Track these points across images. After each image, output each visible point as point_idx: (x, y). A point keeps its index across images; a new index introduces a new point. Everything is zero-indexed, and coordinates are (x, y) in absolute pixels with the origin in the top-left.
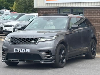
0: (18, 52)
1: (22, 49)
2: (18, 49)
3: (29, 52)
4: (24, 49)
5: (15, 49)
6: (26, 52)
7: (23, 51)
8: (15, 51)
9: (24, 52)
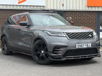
0: (81, 47)
1: (85, 44)
2: (80, 44)
3: (90, 46)
4: (86, 44)
5: (77, 45)
6: (88, 47)
7: (85, 47)
8: (77, 47)
9: (87, 47)
